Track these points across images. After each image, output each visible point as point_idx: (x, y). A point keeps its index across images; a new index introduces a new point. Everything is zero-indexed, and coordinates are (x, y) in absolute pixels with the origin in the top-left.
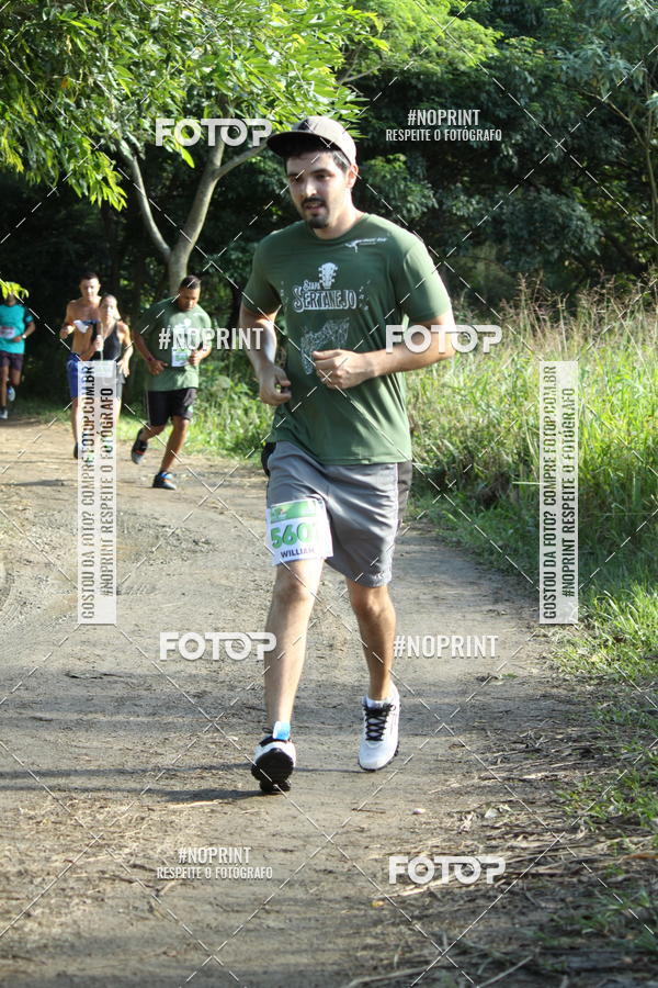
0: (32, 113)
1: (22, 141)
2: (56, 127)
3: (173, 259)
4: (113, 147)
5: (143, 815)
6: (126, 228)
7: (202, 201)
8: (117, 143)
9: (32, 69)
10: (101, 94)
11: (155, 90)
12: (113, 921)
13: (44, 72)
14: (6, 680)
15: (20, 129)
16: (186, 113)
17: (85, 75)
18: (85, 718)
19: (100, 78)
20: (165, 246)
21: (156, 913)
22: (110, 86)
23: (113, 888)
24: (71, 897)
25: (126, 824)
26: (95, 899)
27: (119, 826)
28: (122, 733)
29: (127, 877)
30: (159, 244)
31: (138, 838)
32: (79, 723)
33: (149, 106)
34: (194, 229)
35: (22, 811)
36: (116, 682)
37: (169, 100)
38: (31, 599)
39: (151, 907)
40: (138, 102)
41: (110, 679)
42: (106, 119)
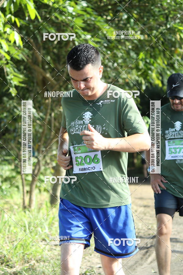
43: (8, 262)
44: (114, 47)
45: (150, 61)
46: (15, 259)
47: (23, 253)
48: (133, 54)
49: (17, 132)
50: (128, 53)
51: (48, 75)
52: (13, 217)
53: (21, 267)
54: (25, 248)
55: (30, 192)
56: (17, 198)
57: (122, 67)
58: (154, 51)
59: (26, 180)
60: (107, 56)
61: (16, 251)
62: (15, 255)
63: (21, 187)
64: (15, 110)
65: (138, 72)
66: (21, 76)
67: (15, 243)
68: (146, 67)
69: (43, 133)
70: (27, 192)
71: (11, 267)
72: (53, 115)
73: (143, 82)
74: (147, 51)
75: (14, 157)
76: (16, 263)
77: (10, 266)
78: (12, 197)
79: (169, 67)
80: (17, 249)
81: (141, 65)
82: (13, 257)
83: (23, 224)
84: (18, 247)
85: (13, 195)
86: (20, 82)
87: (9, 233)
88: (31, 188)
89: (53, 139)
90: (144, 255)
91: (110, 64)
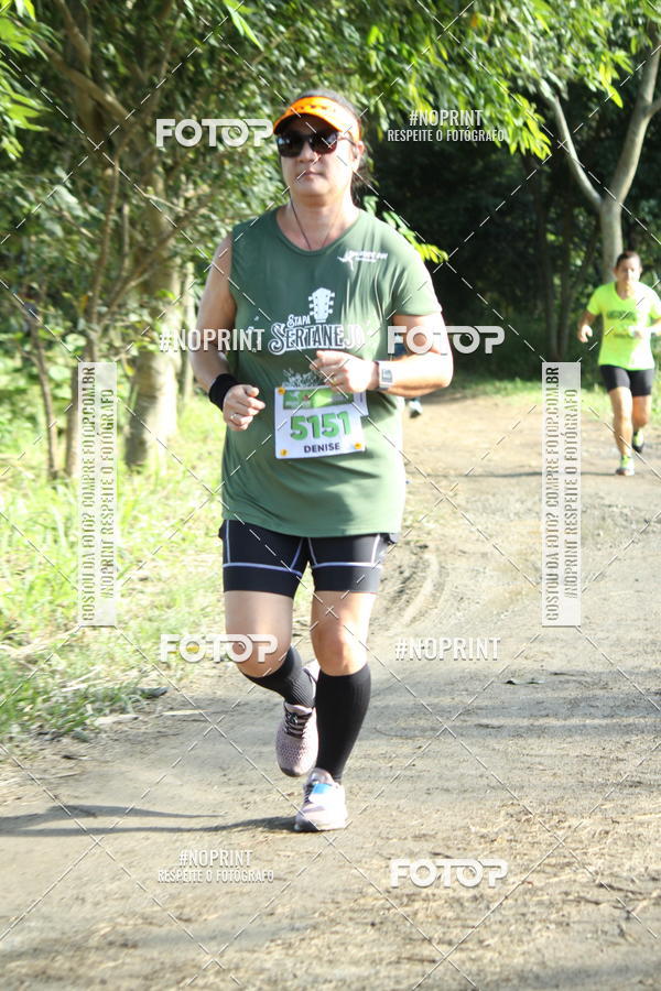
0: (440, 56)
1: (431, 88)
2: (468, 70)
3: (604, 209)
4: (532, 89)
5: (607, 828)
6: (551, 178)
7: (633, 142)
8: (536, 84)
9: (437, 7)
10: (515, 30)
11: (576, 23)
12: (581, 948)
13: (452, 11)
14: (446, 684)
15: (429, 75)
16: (611, 44)
17: (497, 11)
18: (536, 723)
19: (514, 13)
20: (595, 194)
21: (628, 938)
22: (525, 22)
23: (579, 912)
24: (532, 923)
25: (588, 840)
26: (559, 924)
27: (581, 842)
28: (578, 738)
29: (594, 899)
30: (588, 192)
31: (602, 854)
32: (530, 730)
33: (571, 39)
34: (626, 173)
35: (473, 829)
36: (568, 682)
37: (592, 33)
38: (469, 594)
39: (622, 930)
40: (559, 37)
41: (562, 678)
42: (524, 58)
43: (9, 628)
44: (295, 11)
45: (399, 51)
46: (27, 621)
47: (51, 603)
48: (349, 31)
49: (28, 263)
50: (337, 30)
51: (110, 98)
52: (20, 501)
53: (48, 642)
54: (56, 588)
55: (66, 433)
56: (31, 448)
57: (319, 68)
58: (411, 21)
59: (55, 398)
60: (277, 39)
61: (32, 599)
62: (30, 610)
63: (41, 419)
64: (19, 199)
65: (368, 82)
66: (33, 102)
67: (29, 576)
68: (390, 66)
69: (99, 262)
70: (60, 432)
71: (20, 644)
72: (126, 209)
73: (382, 110)
74: (391, 22)
75: (19, 335)
76: (32, 630)
77: (17, 638)
78: (17, 447)
79: (453, 67)
80: (34, 592)
81: (375, 60)
82: (24, 614)
83: (49, 523)
84: (37, 588)
85: (21, 442)
86: (30, 120)
87: (9, 549)
88: (70, 421)
89: (127, 280)
90: (394, 600)
91: (287, 61)
